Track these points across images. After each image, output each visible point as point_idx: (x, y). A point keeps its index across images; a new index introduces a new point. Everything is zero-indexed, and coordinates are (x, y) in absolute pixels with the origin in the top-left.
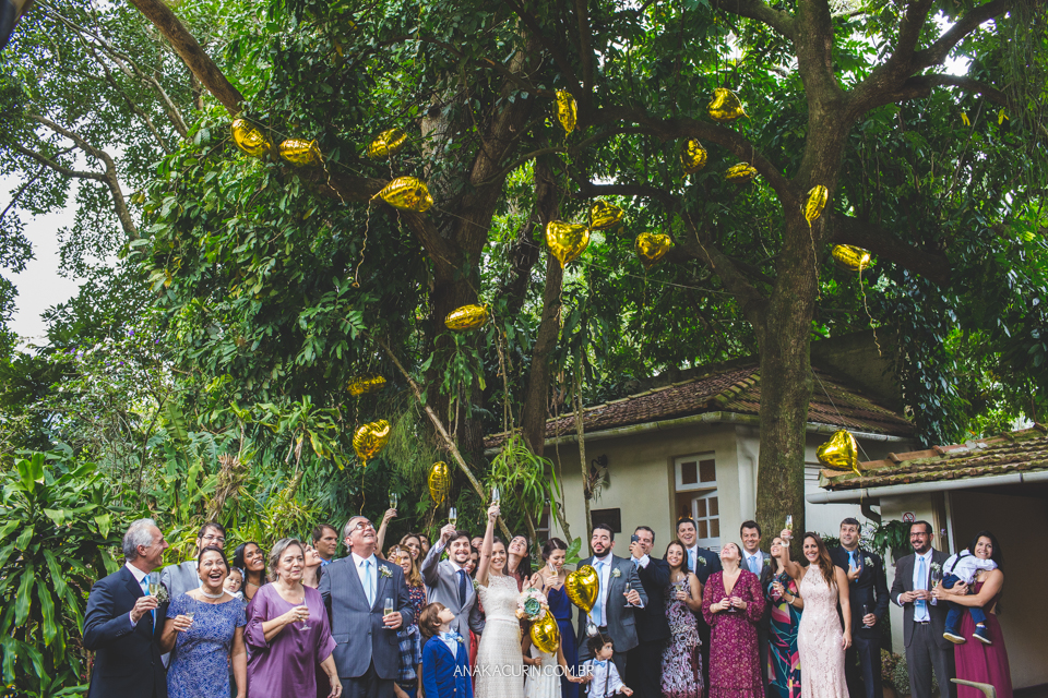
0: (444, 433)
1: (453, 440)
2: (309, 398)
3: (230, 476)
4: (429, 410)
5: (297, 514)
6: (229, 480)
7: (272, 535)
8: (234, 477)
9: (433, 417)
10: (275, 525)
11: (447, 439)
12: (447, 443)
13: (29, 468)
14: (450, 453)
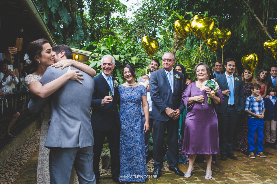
0: (262, 24)
1: (265, 26)
2: (207, 12)
3: (178, 41)
4: (255, 15)
5: (204, 56)
6: (177, 43)
7: (194, 64)
8: (179, 42)
9: (257, 18)
10: (196, 60)
11: (263, 26)
12: (262, 28)
13: (109, 41)
14: (264, 32)
